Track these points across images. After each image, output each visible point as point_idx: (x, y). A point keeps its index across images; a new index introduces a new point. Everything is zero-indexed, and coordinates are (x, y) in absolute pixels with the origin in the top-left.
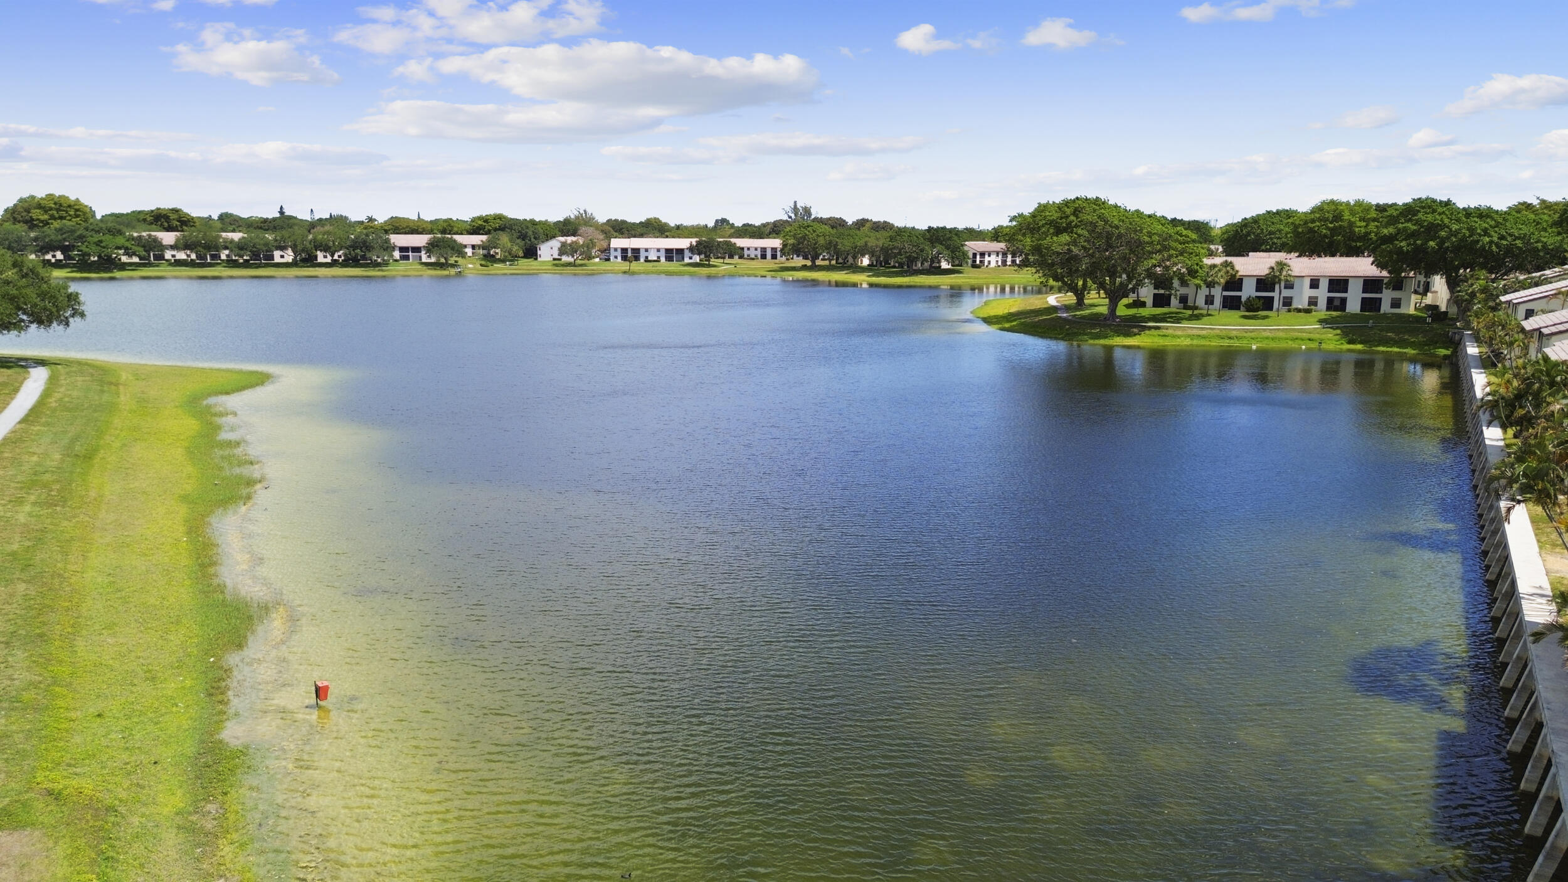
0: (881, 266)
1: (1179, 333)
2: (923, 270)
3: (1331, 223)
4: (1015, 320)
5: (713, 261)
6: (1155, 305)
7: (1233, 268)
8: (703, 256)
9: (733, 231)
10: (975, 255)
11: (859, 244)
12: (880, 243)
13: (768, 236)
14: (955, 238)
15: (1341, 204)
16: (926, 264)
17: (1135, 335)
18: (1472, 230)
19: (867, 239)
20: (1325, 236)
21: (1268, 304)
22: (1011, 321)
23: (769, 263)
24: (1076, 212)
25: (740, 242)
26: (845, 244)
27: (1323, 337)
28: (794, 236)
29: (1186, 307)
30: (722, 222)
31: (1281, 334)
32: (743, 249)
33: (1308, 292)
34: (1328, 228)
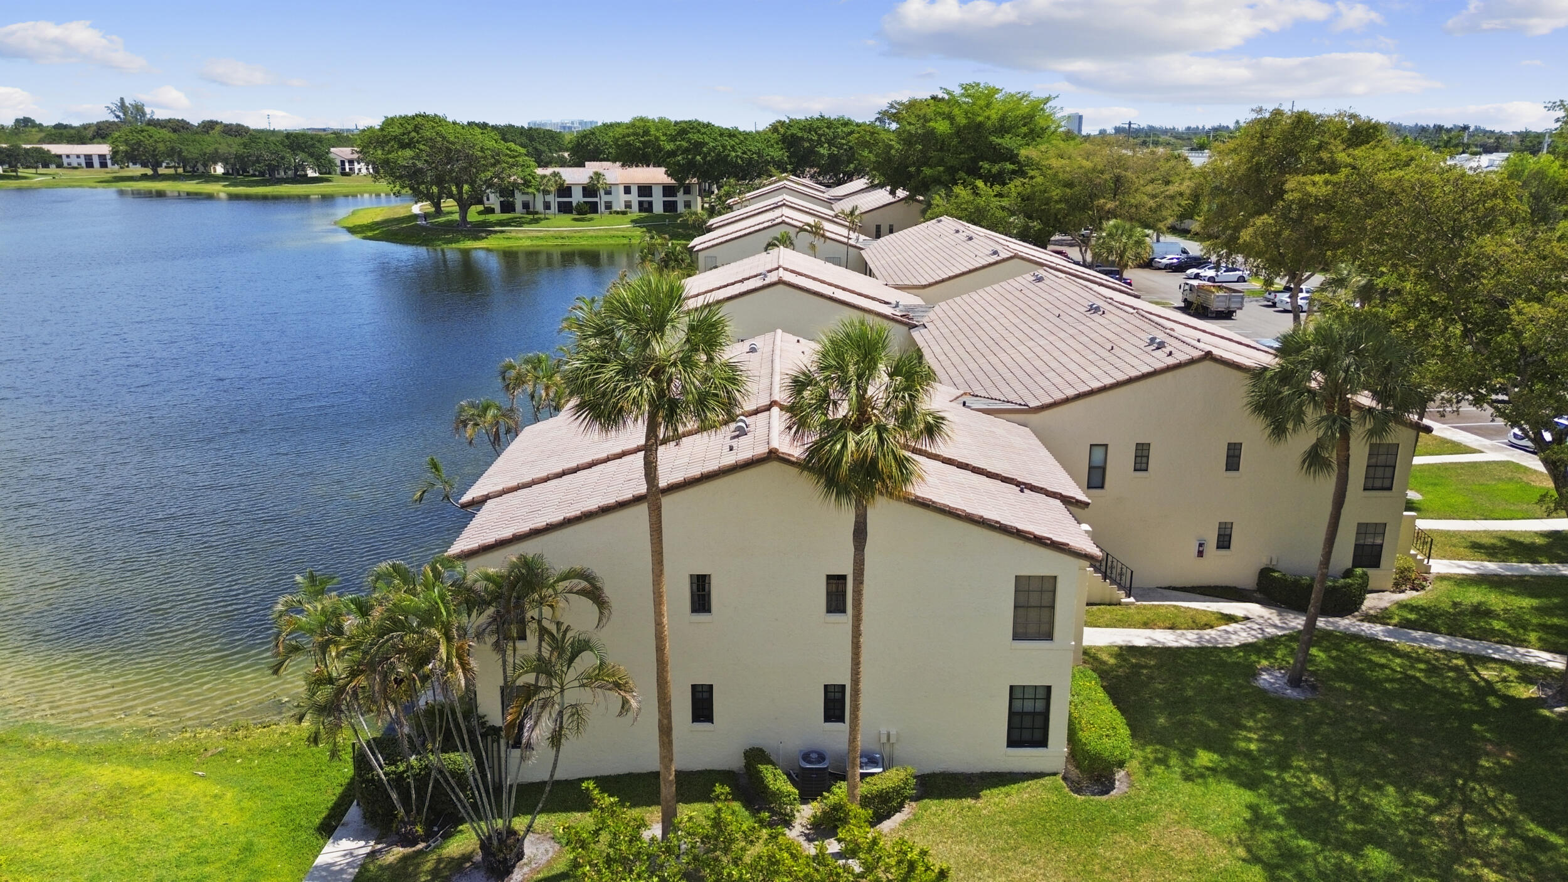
0: (239, 175)
1: (521, 235)
2: (288, 178)
3: (642, 137)
4: (378, 229)
5: (22, 172)
6: (503, 211)
7: (560, 177)
8: (6, 166)
9: (42, 135)
10: (343, 162)
11: (208, 151)
12: (233, 150)
13: (91, 140)
14: (318, 145)
15: (648, 121)
16: (290, 172)
17: (483, 238)
18: (724, 147)
19: (217, 146)
20: (639, 148)
21: (593, 207)
22: (374, 230)
23: (97, 172)
24: (417, 129)
25: (55, 149)
26: (191, 151)
27: (633, 234)
28: (126, 142)
29: (528, 213)
30: (25, 124)
31: (602, 233)
32: (60, 156)
33: (624, 197)
34: (641, 142)
